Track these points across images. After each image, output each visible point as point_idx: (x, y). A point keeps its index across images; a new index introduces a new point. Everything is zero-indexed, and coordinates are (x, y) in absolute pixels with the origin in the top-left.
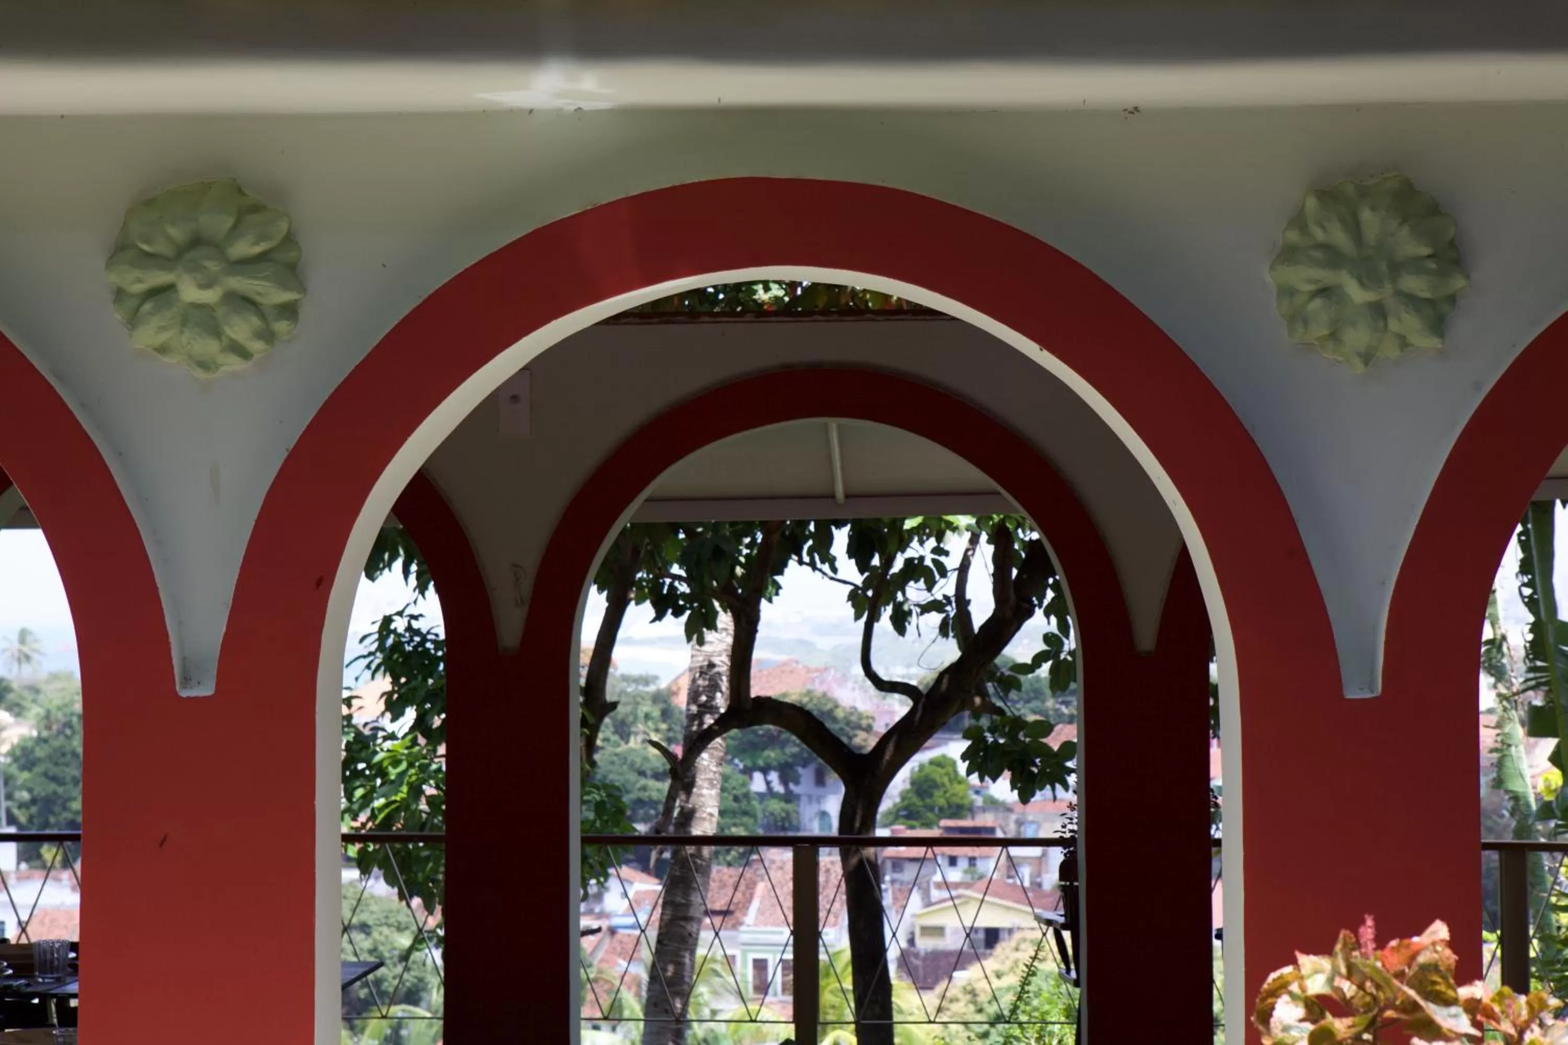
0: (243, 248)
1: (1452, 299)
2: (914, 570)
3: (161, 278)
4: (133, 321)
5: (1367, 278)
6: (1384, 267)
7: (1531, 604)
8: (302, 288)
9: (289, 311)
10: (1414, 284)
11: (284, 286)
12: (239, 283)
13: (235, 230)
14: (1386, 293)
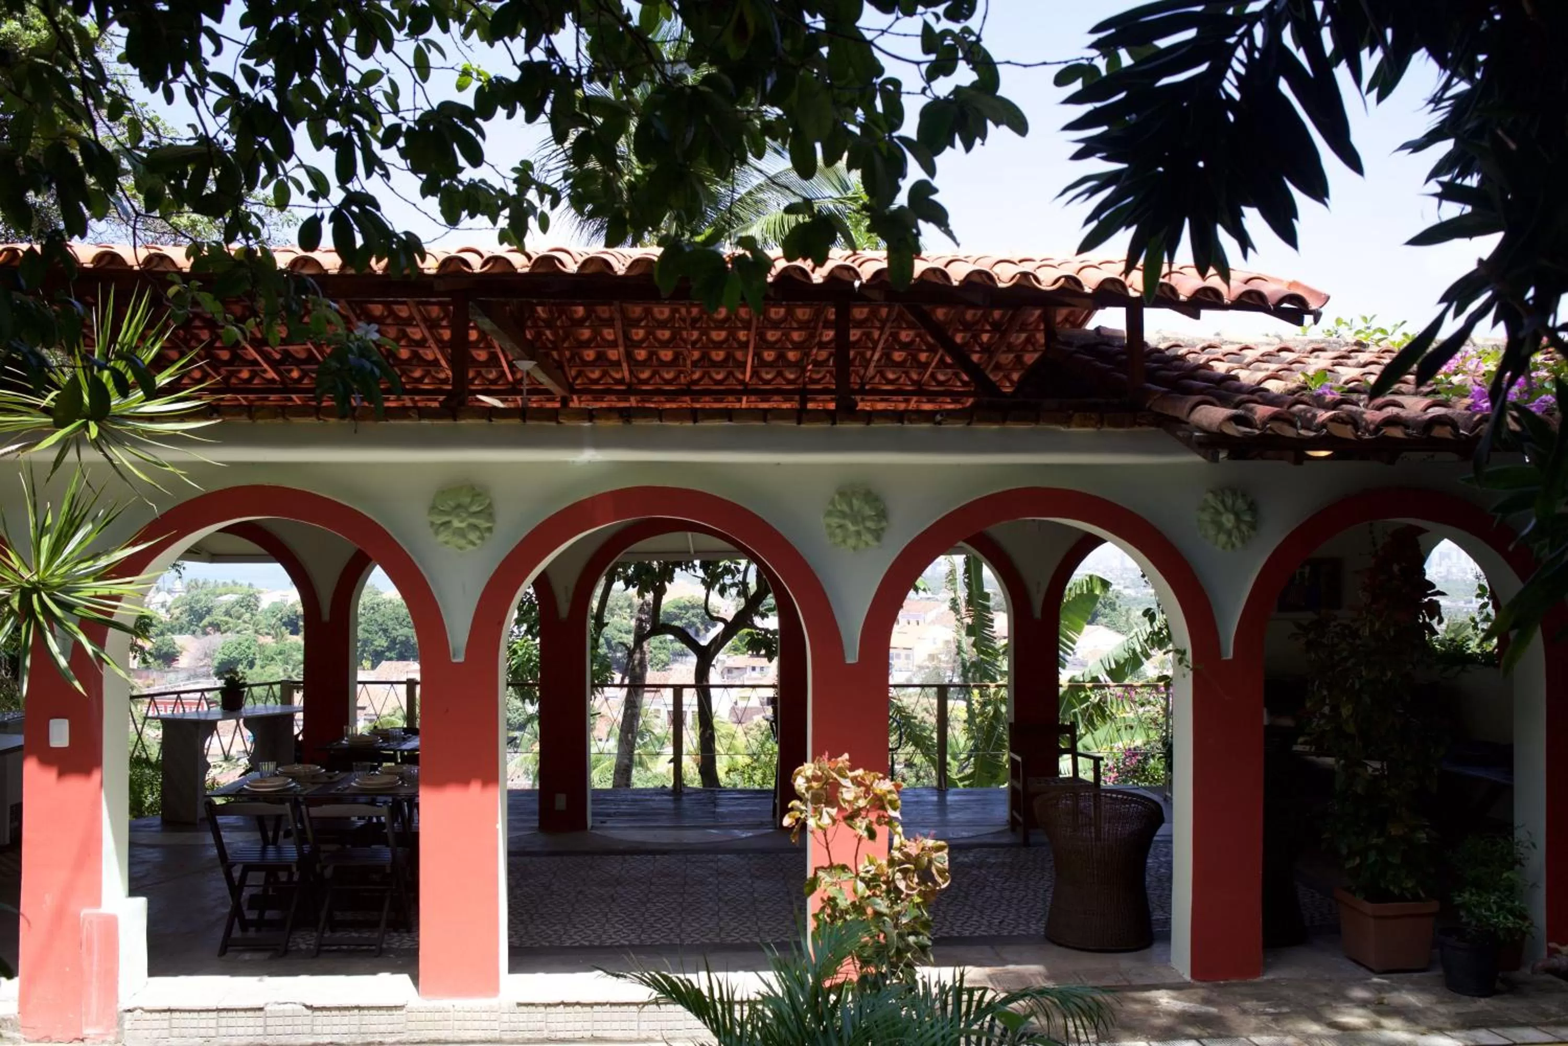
0: (475, 508)
1: (882, 529)
2: (727, 570)
3: (446, 519)
4: (437, 533)
5: (855, 523)
6: (860, 519)
7: (969, 585)
8: (493, 521)
9: (489, 529)
10: (870, 524)
11: (488, 521)
12: (473, 520)
13: (472, 503)
14: (861, 527)
